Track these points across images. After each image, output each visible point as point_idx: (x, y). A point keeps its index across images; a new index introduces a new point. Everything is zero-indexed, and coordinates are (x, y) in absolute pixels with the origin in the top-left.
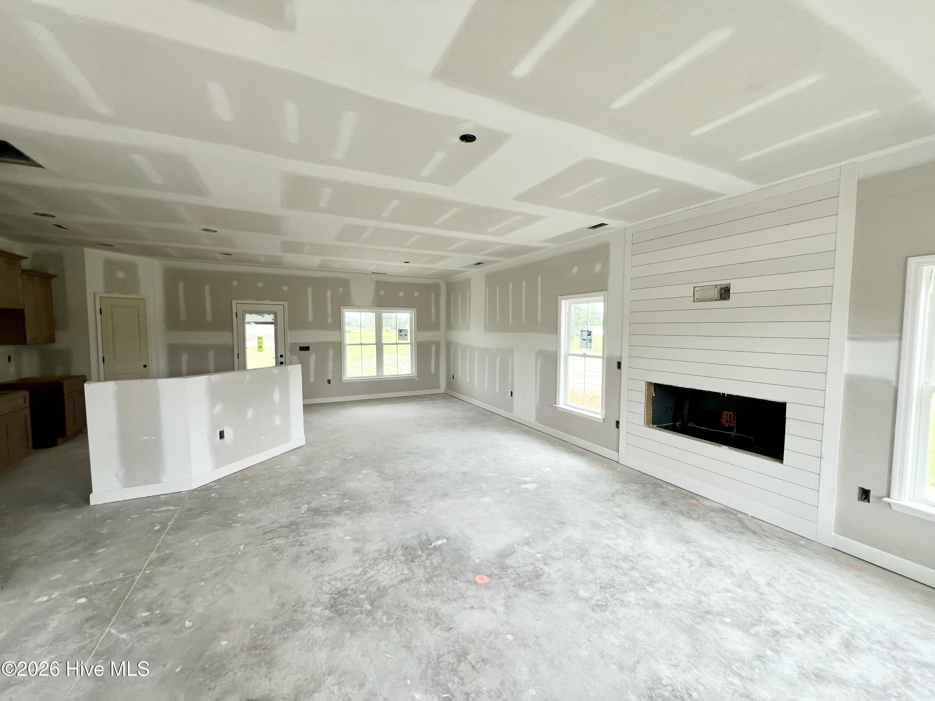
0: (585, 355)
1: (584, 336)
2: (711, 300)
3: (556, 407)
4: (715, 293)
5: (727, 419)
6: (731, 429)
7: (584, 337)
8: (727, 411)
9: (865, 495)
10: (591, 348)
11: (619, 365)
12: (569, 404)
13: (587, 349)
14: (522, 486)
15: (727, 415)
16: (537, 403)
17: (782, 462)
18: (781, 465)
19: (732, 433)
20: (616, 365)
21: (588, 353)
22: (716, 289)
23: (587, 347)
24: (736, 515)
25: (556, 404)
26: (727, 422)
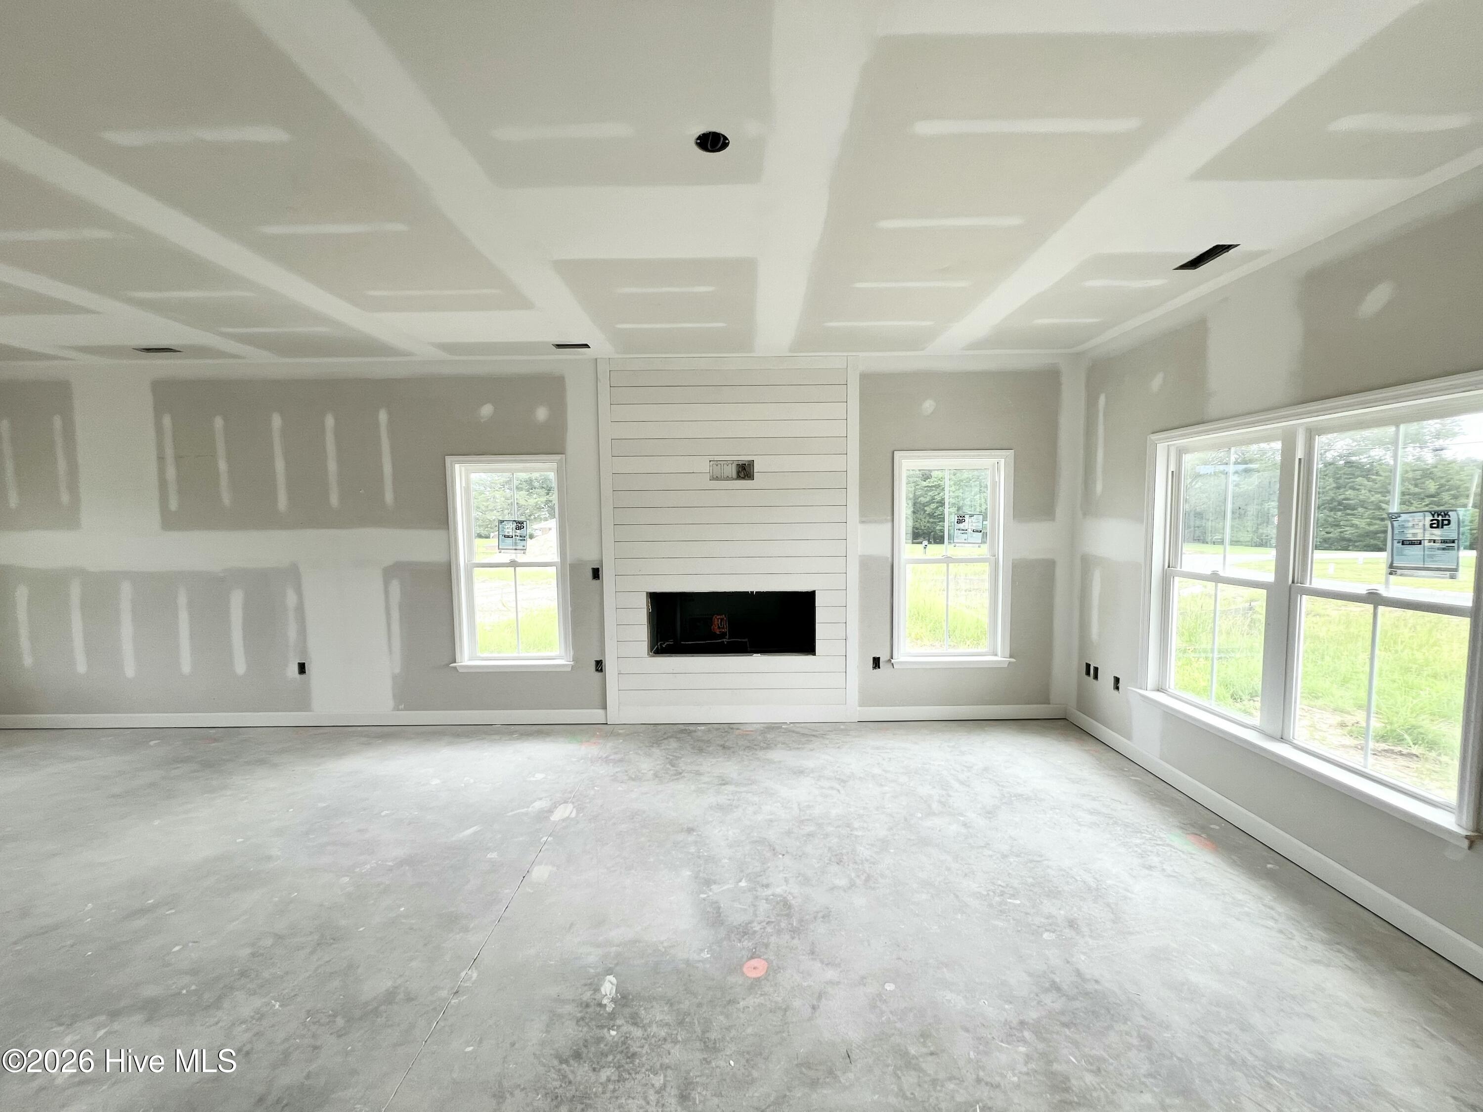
0: (513, 564)
1: (508, 530)
2: (728, 479)
3: (455, 668)
4: (732, 471)
5: (718, 625)
6: (723, 635)
7: (508, 532)
8: (718, 615)
9: (876, 662)
10: (525, 550)
11: (596, 574)
12: (482, 656)
13: (516, 553)
14: (552, 819)
15: (718, 619)
16: (397, 671)
17: (815, 655)
18: (814, 657)
19: (724, 640)
20: (590, 574)
21: (521, 558)
22: (734, 465)
23: (516, 549)
24: (781, 727)
25: (455, 662)
26: (719, 628)
